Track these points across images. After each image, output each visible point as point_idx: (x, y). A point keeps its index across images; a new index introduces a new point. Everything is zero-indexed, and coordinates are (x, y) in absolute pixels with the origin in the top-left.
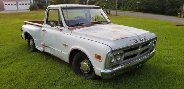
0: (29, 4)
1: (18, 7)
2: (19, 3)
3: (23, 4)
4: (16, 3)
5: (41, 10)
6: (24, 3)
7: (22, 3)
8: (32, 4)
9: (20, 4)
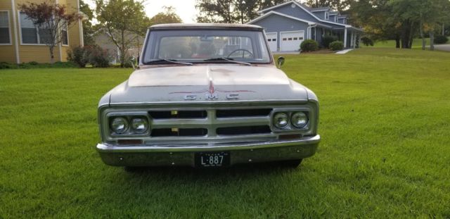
0: (301, 38)
1: (278, 47)
2: (282, 37)
3: (290, 39)
4: (276, 38)
5: (327, 51)
6: (293, 36)
7: (287, 36)
8: (309, 37)
9: (285, 39)
